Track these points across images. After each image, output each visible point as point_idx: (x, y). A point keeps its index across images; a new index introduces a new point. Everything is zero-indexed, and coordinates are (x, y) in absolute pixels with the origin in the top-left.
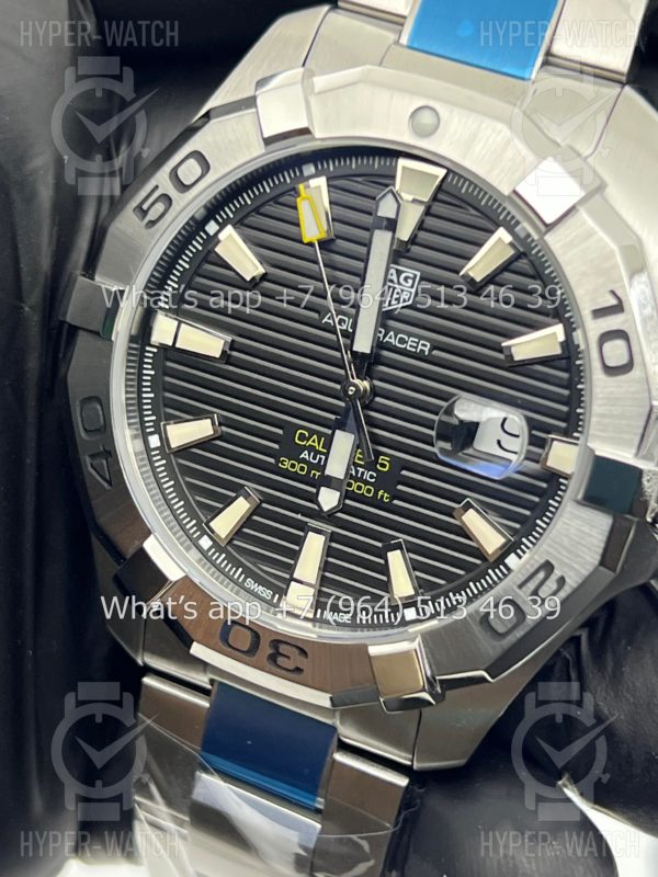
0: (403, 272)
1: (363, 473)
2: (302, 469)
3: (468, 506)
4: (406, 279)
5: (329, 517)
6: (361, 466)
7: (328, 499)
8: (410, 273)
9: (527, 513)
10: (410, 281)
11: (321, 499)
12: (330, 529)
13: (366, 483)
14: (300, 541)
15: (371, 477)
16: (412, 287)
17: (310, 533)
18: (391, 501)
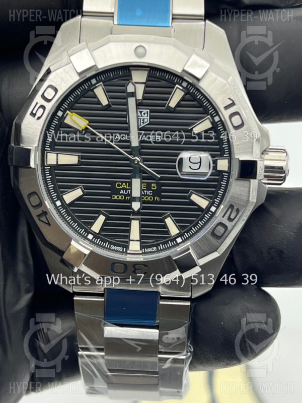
0: (142, 112)
1: (147, 192)
2: (122, 197)
3: (192, 193)
4: (144, 114)
5: (138, 213)
6: (145, 190)
7: (136, 206)
8: (145, 111)
9: (214, 189)
10: (146, 114)
11: (133, 207)
12: (140, 217)
13: (149, 196)
14: (129, 225)
15: (150, 193)
16: (147, 116)
17: (132, 221)
18: (160, 200)
